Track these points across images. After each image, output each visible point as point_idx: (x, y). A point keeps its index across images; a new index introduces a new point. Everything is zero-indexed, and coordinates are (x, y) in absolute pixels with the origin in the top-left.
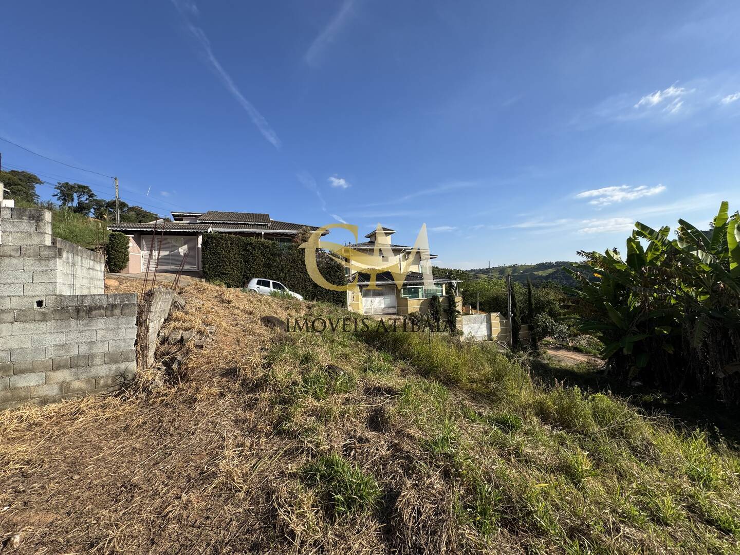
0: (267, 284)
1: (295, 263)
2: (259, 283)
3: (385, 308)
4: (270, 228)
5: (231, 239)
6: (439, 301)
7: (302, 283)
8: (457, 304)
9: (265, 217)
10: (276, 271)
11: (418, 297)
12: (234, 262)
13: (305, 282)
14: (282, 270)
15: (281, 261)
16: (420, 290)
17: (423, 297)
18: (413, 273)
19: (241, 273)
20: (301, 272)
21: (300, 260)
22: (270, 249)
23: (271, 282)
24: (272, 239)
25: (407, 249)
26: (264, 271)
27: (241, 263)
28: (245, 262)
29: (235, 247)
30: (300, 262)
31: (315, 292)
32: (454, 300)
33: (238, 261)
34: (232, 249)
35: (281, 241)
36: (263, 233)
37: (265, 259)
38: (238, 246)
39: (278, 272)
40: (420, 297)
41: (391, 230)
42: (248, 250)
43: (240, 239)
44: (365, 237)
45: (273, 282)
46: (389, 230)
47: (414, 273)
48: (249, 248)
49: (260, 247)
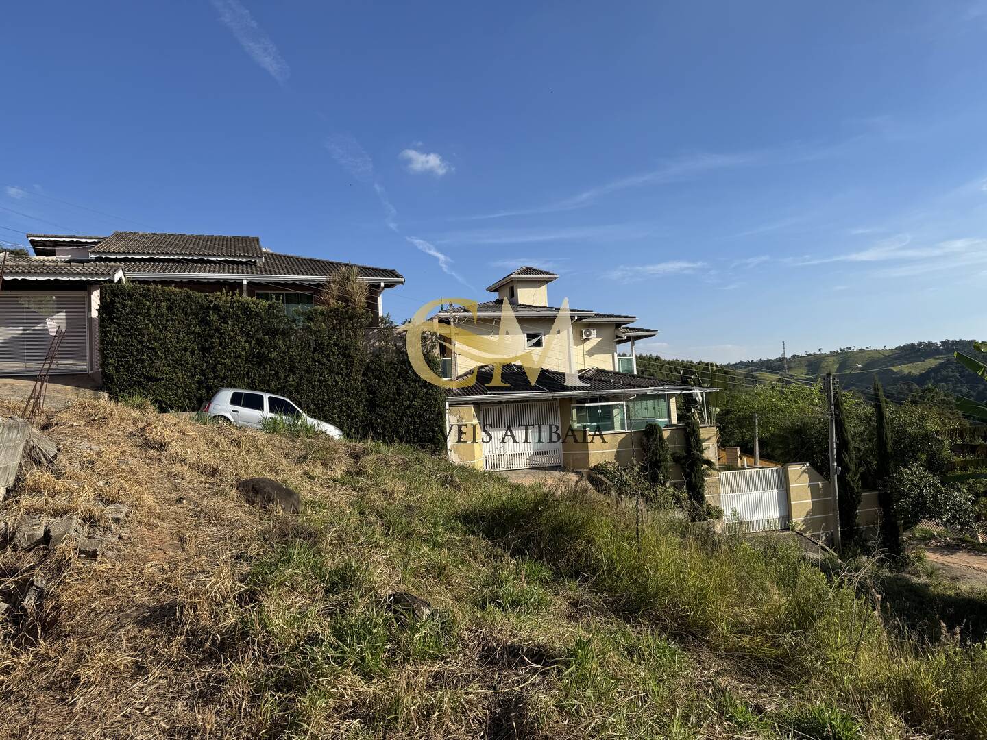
0: (256, 403)
1: (322, 352)
2: (236, 400)
3: (535, 453)
4: (261, 270)
5: (169, 297)
6: (661, 437)
7: (339, 399)
8: (705, 445)
9: (249, 245)
10: (277, 373)
11: (613, 428)
12: (177, 350)
13: (348, 396)
14: (292, 369)
15: (289, 348)
16: (615, 412)
17: (623, 428)
18: (599, 371)
19: (193, 376)
20: (337, 374)
21: (335, 345)
22: (262, 319)
23: (266, 397)
24: (267, 297)
25: (584, 318)
26: (248, 373)
27: (193, 353)
28: (203, 350)
29: (179, 316)
30: (335, 350)
31: (371, 420)
32: (697, 435)
33: (185, 349)
34: (172, 320)
35: (289, 299)
36: (245, 282)
37: (250, 343)
38: (186, 314)
39: (282, 374)
40: (618, 428)
41: (547, 273)
42: (208, 324)
43: (189, 296)
44: (489, 290)
45: (270, 398)
46: (542, 272)
47: (603, 371)
48: (213, 317)
49: (237, 315)
